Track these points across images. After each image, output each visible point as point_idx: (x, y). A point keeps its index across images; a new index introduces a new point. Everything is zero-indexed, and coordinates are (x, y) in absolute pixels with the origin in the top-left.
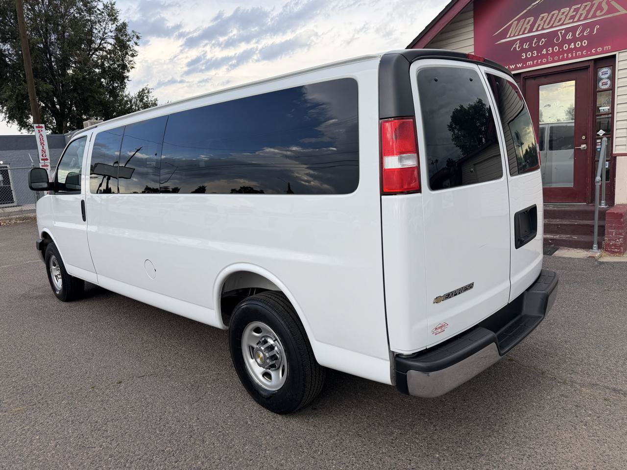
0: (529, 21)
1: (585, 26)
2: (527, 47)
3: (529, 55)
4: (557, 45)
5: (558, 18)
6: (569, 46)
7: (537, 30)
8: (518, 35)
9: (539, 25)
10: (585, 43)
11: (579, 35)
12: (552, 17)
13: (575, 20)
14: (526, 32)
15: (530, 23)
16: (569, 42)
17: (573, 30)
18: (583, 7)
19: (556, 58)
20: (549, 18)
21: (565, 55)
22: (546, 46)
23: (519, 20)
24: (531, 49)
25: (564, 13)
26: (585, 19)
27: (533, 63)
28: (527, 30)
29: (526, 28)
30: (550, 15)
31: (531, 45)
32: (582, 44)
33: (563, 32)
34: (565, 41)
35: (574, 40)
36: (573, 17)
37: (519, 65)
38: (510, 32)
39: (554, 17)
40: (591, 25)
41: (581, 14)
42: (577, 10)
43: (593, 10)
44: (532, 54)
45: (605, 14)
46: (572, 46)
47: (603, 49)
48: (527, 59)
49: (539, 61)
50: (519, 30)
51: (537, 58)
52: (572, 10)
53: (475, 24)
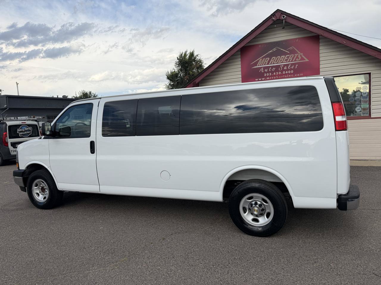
0: (267, 59)
1: (292, 64)
2: (266, 71)
3: (268, 74)
4: (280, 71)
5: (280, 60)
6: (285, 72)
7: (271, 64)
8: (262, 65)
9: (272, 62)
10: (292, 72)
11: (289, 68)
12: (277, 59)
13: (288, 61)
14: (266, 64)
15: (268, 61)
16: (285, 71)
17: (287, 65)
18: (290, 56)
19: (280, 77)
20: (276, 59)
21: (284, 76)
22: (275, 71)
23: (262, 58)
24: (268, 72)
25: (282, 58)
26: (292, 61)
27: (270, 78)
28: (267, 63)
29: (266, 62)
30: (277, 58)
31: (268, 70)
32: (291, 72)
33: (283, 66)
34: (283, 70)
35: (288, 70)
36: (286, 60)
37: (263, 79)
38: (259, 63)
39: (279, 59)
40: (295, 64)
41: (290, 59)
42: (288, 57)
43: (295, 58)
44: (269, 74)
45: (299, 61)
46: (287, 72)
47: (300, 75)
48: (267, 77)
49: (272, 78)
50: (263, 63)
51: (271, 76)
52: (286, 57)
53: (241, 58)
